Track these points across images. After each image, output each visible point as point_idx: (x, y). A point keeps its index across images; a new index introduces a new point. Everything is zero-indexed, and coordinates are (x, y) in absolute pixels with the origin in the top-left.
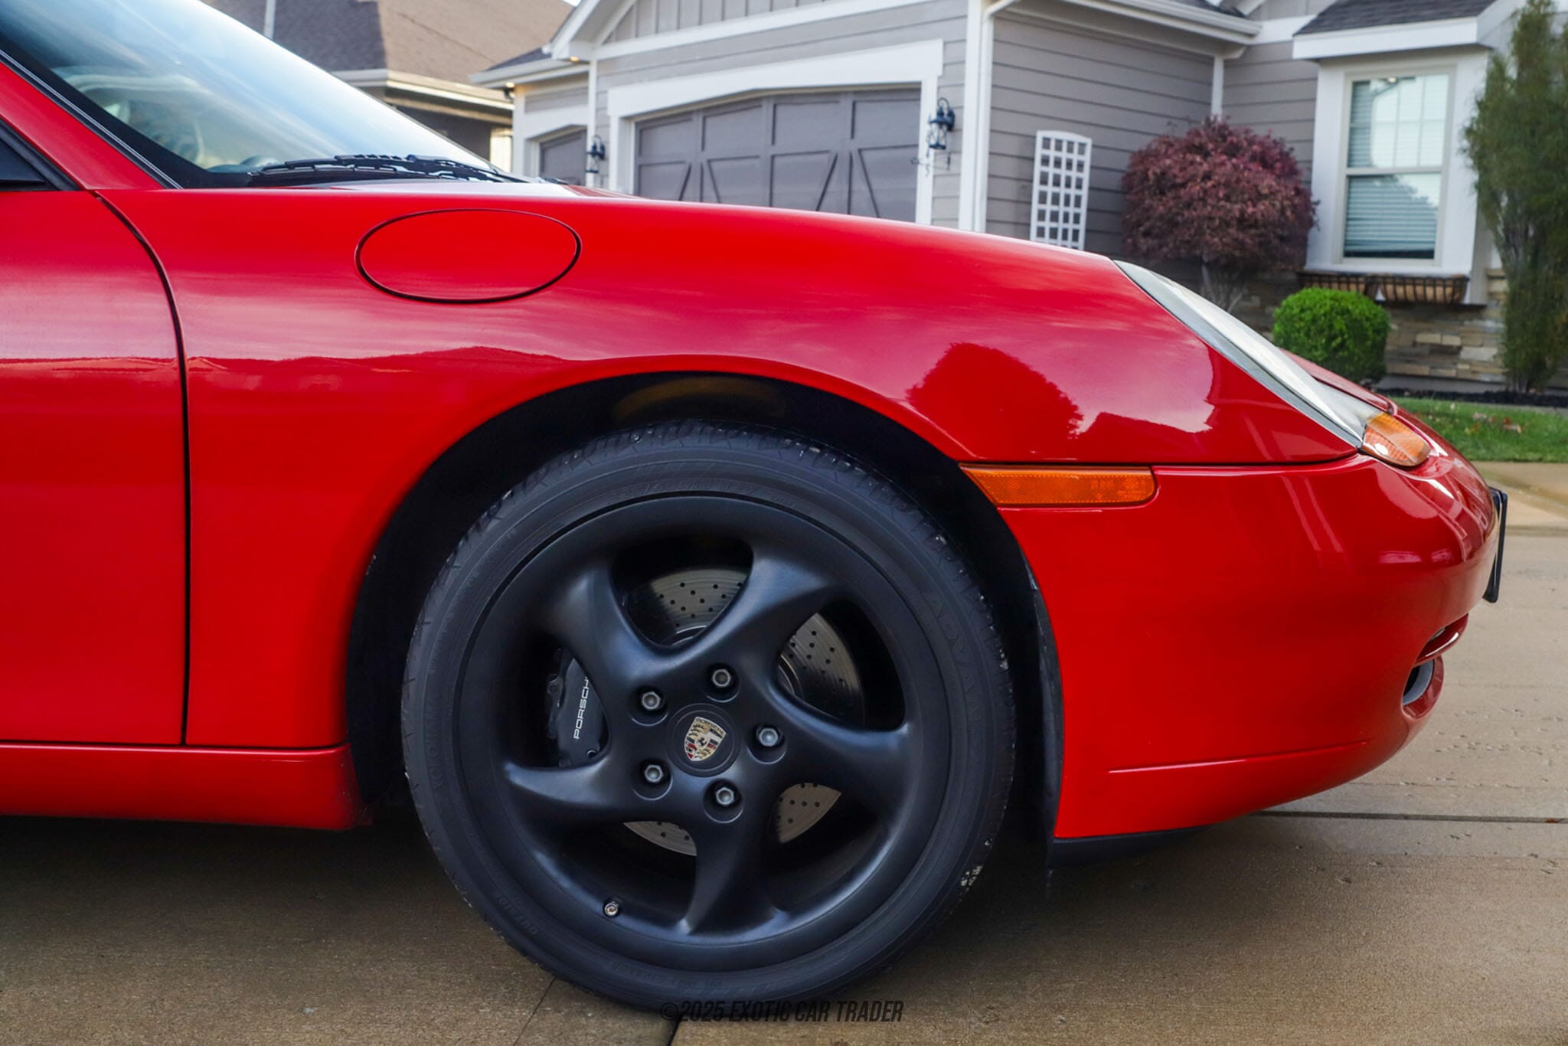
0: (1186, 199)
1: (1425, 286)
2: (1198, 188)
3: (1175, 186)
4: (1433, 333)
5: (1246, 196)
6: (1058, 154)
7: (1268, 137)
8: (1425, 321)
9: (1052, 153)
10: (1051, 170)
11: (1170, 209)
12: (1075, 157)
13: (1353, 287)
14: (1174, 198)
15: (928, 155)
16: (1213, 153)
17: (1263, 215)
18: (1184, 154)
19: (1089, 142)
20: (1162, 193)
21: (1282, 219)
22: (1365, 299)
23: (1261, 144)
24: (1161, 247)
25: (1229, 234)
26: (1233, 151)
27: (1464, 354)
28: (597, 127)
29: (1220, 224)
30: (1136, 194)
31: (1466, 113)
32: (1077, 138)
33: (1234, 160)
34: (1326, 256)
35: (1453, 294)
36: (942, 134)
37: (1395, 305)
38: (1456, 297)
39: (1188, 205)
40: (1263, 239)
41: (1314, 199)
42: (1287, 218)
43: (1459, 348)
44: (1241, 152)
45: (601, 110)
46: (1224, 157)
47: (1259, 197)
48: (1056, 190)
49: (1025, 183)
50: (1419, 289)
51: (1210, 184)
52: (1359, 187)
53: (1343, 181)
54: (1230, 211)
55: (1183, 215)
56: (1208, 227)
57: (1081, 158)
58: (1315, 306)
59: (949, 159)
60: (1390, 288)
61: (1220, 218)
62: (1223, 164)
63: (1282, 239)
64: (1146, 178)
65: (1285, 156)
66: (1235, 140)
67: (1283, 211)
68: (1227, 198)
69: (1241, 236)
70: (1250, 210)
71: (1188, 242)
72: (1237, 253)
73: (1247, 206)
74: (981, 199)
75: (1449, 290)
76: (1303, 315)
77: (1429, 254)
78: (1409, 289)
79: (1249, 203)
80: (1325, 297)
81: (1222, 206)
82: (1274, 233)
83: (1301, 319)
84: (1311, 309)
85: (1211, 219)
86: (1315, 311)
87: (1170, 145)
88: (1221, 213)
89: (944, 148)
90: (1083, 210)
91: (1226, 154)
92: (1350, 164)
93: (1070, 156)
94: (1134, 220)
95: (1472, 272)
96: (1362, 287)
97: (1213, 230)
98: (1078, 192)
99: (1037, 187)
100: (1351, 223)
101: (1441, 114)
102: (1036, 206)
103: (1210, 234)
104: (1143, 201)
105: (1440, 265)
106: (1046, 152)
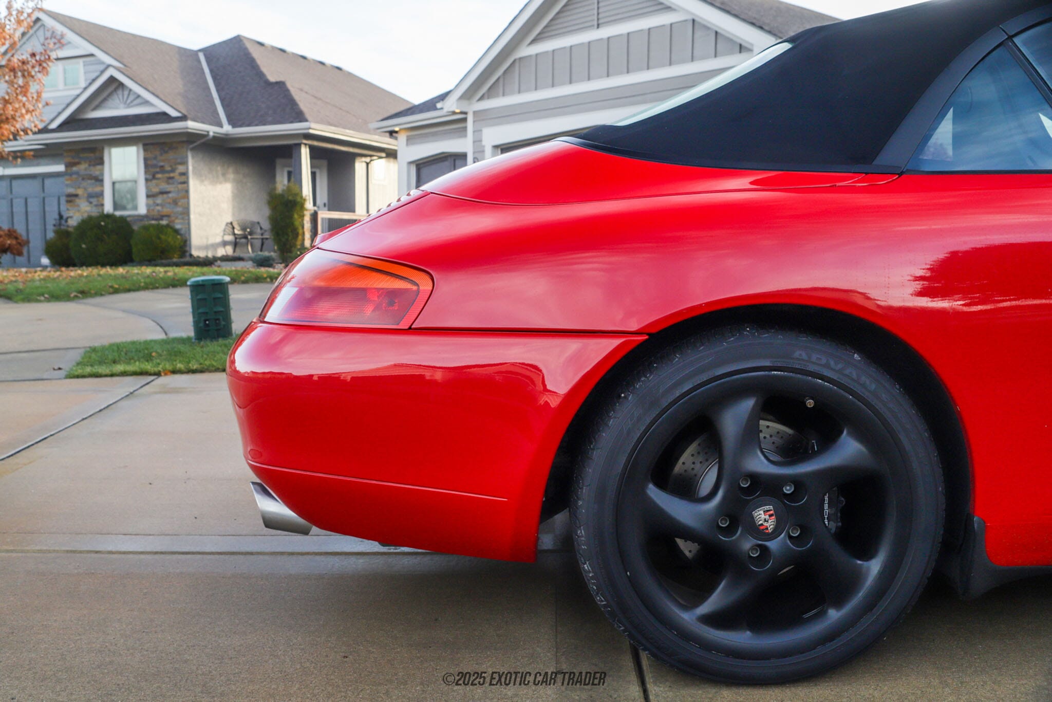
28: (474, 153)
45: (477, 141)
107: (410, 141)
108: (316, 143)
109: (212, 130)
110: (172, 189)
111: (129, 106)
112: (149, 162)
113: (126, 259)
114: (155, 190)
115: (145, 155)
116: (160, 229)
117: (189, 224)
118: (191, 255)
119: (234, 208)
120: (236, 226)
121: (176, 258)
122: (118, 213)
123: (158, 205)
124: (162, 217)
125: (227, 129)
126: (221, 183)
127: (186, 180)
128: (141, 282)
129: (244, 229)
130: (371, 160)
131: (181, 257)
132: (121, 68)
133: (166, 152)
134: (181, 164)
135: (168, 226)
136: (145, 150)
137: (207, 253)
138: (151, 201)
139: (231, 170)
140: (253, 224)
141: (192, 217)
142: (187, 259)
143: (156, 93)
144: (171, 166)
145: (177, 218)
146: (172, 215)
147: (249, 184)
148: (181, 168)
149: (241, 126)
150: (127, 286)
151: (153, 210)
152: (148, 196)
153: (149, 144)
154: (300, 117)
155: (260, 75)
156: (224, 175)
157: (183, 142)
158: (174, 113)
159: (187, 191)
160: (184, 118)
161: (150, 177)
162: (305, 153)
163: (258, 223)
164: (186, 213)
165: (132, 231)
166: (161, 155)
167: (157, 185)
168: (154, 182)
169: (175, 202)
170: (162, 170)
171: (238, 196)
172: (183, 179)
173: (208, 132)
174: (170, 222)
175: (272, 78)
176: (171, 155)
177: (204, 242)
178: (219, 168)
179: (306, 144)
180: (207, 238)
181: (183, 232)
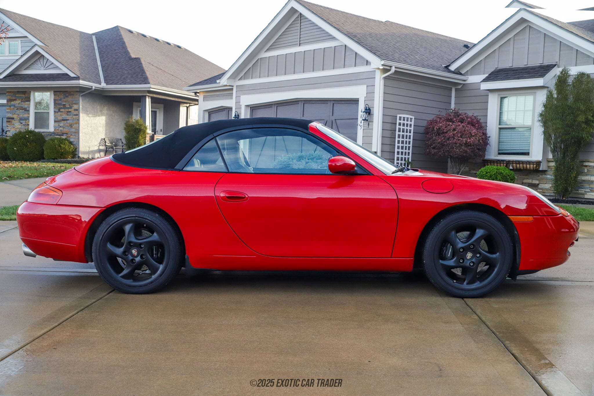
0: (448, 137)
1: (527, 164)
2: (451, 133)
3: (443, 133)
4: (530, 179)
5: (467, 136)
6: (404, 122)
7: (473, 116)
8: (526, 175)
9: (402, 122)
10: (402, 127)
11: (442, 140)
12: (409, 123)
13: (502, 164)
14: (443, 136)
15: (361, 123)
16: (455, 122)
17: (473, 142)
18: (446, 122)
19: (413, 117)
20: (439, 135)
21: (479, 143)
22: (507, 169)
23: (471, 118)
24: (439, 152)
25: (462, 148)
26: (462, 121)
27: (540, 186)
28: (236, 108)
29: (459, 145)
30: (430, 135)
31: (540, 109)
32: (410, 117)
33: (463, 124)
34: (492, 154)
35: (536, 167)
36: (367, 116)
37: (517, 170)
38: (537, 168)
39: (448, 139)
40: (472, 150)
41: (488, 136)
42: (480, 143)
43: (538, 184)
44: (465, 121)
45: (238, 102)
46: (460, 123)
47: (471, 136)
48: (403, 134)
49: (393, 132)
50: (525, 165)
51: (455, 132)
52: (503, 132)
53: (498, 129)
54: (462, 141)
55: (447, 142)
56: (455, 146)
57: (411, 123)
58: (491, 171)
59: (369, 124)
60: (514, 165)
61: (459, 143)
62: (459, 125)
63: (478, 149)
64: (434, 130)
65: (478, 122)
66: (462, 117)
67: (479, 141)
68: (461, 137)
69: (466, 149)
70: (469, 140)
71: (448, 151)
72: (465, 154)
73: (468, 139)
74: (380, 137)
75: (535, 166)
76: (487, 175)
77: (527, 154)
78: (521, 165)
79: (468, 138)
80: (494, 169)
81: (460, 139)
82: (476, 148)
83: (486, 176)
84: (490, 173)
85: (456, 143)
86: (491, 173)
87: (440, 118)
88: (459, 142)
89: (367, 120)
90: (411, 140)
91: (460, 122)
92: (500, 125)
93: (407, 122)
94: (429, 143)
95: (542, 160)
96: (505, 164)
97: (456, 147)
98: (410, 134)
99: (397, 133)
100: (500, 143)
101: (531, 108)
102: (397, 139)
103: (455, 148)
104: (433, 137)
105: (531, 157)
106: (400, 121)
107: (205, 99)
108: (155, 96)
109: (94, 86)
110: (70, 118)
111: (46, 69)
112: (57, 102)
113: (40, 157)
114: (60, 118)
115: (54, 97)
116: (61, 141)
117: (78, 139)
118: (79, 157)
119: (106, 130)
120: (107, 141)
121: (69, 158)
122: (37, 130)
123: (61, 127)
124: (63, 134)
125: (103, 85)
126: (99, 116)
127: (78, 113)
128: (44, 172)
129: (111, 143)
130: (190, 106)
131: (73, 158)
132: (43, 46)
133: (67, 97)
134: (75, 104)
135: (66, 139)
136: (54, 95)
137: (89, 156)
138: (57, 124)
139: (105, 108)
140: (117, 140)
141: (81, 135)
142: (77, 159)
143: (62, 63)
144: (70, 105)
145: (72, 135)
146: (69, 133)
147: (116, 117)
148: (75, 107)
149: (111, 84)
150: (36, 174)
151: (58, 129)
152: (55, 121)
153: (57, 91)
154: (145, 80)
155: (127, 53)
156: (101, 111)
157: (77, 91)
158: (72, 75)
159: (78, 120)
160: (78, 78)
161: (57, 110)
162: (148, 101)
163: (121, 139)
164: (77, 132)
165: (45, 141)
166: (64, 98)
167: (61, 115)
168: (59, 113)
169: (71, 126)
170: (64, 106)
171: (108, 124)
172: (76, 112)
173: (92, 87)
174: (67, 137)
175: (133, 56)
176: (70, 99)
177: (87, 150)
178: (98, 107)
179: (149, 96)
180: (89, 148)
181: (74, 143)
